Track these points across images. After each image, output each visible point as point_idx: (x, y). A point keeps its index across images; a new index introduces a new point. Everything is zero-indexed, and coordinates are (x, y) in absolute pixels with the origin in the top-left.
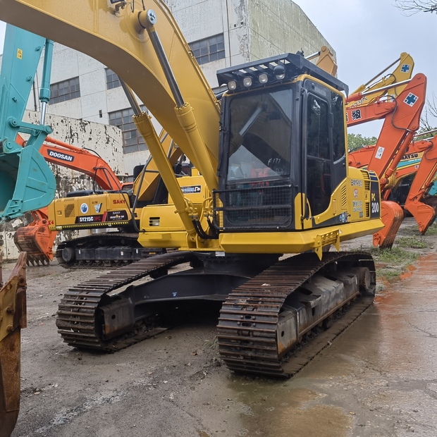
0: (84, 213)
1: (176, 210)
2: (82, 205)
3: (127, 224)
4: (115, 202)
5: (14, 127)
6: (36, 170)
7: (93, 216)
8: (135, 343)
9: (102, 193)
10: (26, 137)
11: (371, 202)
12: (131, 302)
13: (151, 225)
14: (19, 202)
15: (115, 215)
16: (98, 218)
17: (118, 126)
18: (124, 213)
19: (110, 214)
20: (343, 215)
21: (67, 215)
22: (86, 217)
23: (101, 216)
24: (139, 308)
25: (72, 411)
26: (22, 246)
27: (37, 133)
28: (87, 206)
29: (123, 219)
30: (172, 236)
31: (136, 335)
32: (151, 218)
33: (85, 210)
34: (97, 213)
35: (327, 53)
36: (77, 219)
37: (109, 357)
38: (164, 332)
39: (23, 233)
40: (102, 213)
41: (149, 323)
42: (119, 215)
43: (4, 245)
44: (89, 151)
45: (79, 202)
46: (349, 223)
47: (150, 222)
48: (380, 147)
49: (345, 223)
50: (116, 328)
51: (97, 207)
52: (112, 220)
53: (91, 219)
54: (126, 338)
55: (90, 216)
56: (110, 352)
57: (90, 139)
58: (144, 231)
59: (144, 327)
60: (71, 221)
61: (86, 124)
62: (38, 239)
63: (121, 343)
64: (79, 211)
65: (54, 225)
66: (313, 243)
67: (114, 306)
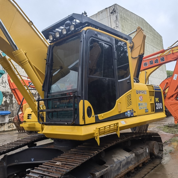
1: (32, 111)
11: (155, 103)
13: (28, 118)
20: (129, 112)
26: (16, 124)
30: (36, 125)
32: (28, 115)
35: (140, 29)
46: (136, 116)
47: (28, 117)
48: (175, 74)
49: (131, 117)
58: (25, 122)
66: (94, 134)
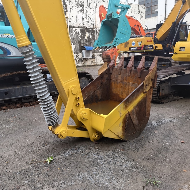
0: (133, 46)
2: (133, 42)
3: (153, 51)
4: (148, 41)
5: (116, 6)
6: (124, 25)
7: (137, 47)
8: (170, 101)
9: (142, 37)
10: (119, 11)
12: (170, 84)
13: (180, 50)
14: (118, 39)
15: (148, 47)
16: (139, 48)
17: (144, 5)
18: (152, 46)
19: (145, 46)
21: (126, 46)
22: (134, 47)
23: (141, 47)
24: (173, 87)
25: (158, 122)
26: (105, 59)
27: (124, 9)
28: (135, 43)
29: (151, 49)
31: (169, 98)
32: (180, 47)
33: (134, 44)
34: (139, 46)
36: (130, 48)
37: (161, 105)
38: (181, 99)
39: (105, 54)
40: (141, 46)
41: (175, 94)
42: (149, 47)
43: (96, 59)
44: (133, 18)
45: (131, 41)
50: (163, 94)
51: (139, 43)
52: (146, 49)
53: (136, 49)
54: (165, 99)
55: (136, 47)
56: (161, 103)
57: (131, 12)
58: (176, 53)
59: (172, 96)
60: (127, 49)
61: (130, 5)
62: (111, 57)
63: (164, 101)
64: (131, 45)
65: (119, 51)
67: (164, 85)
